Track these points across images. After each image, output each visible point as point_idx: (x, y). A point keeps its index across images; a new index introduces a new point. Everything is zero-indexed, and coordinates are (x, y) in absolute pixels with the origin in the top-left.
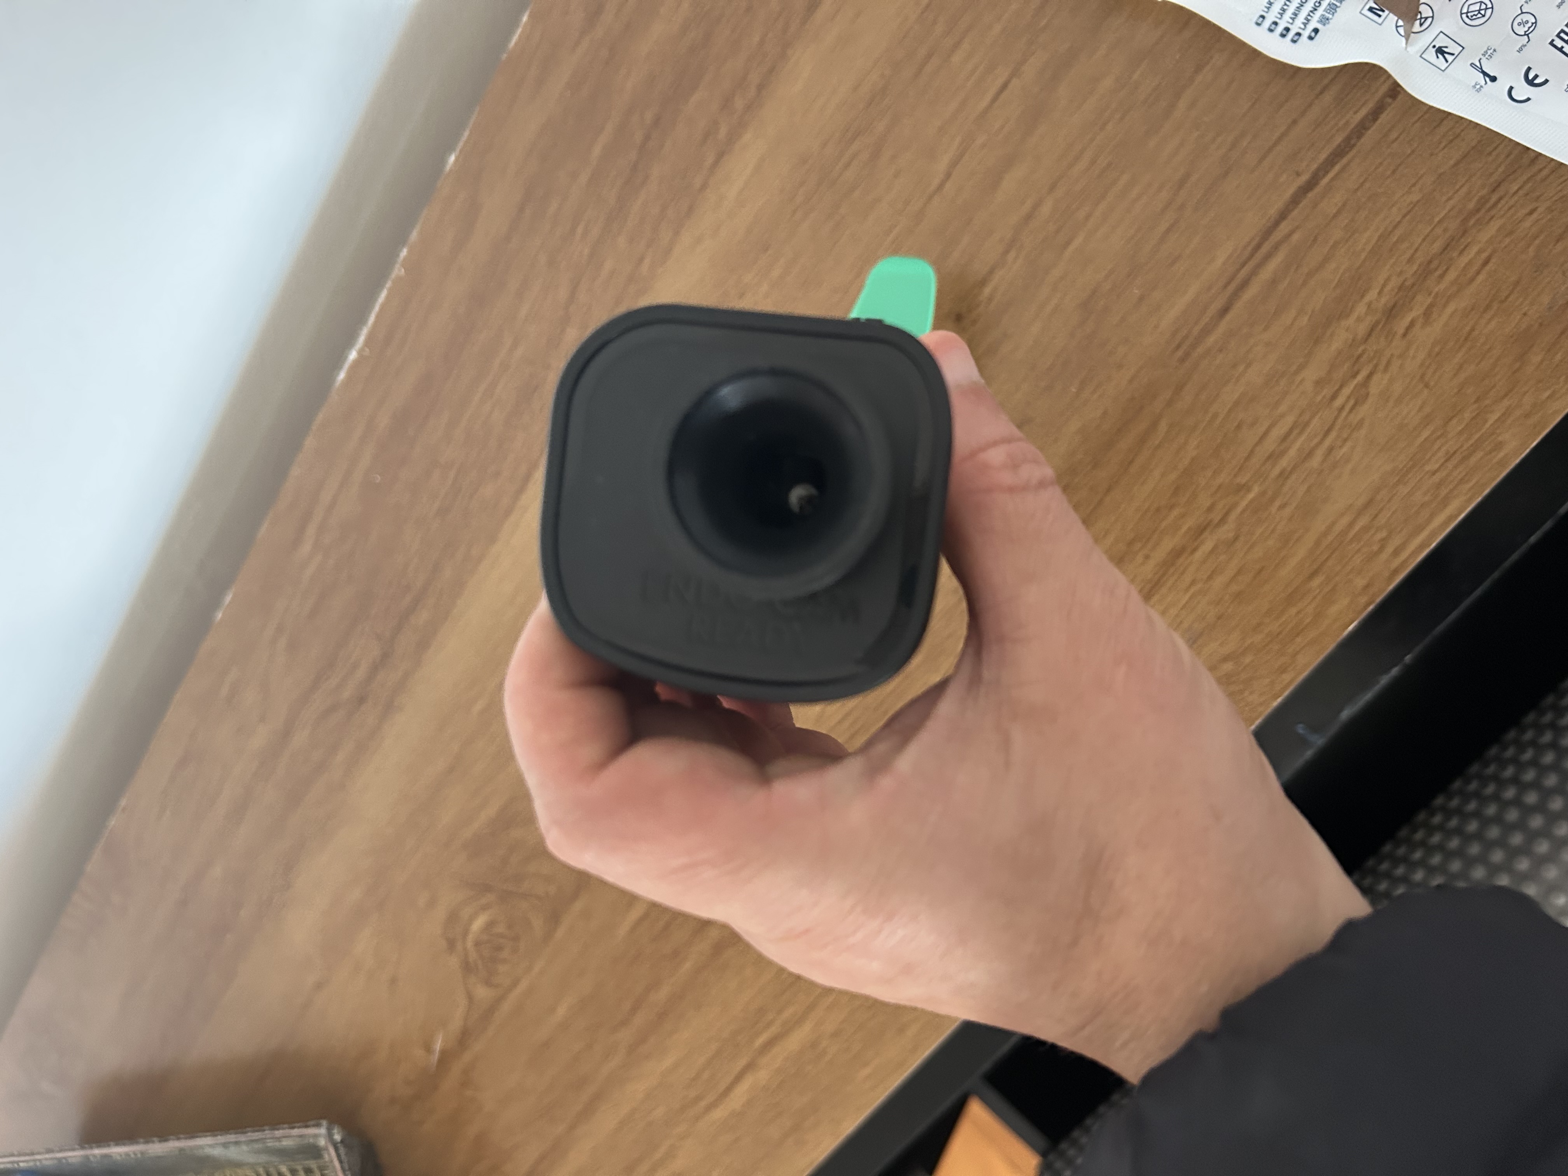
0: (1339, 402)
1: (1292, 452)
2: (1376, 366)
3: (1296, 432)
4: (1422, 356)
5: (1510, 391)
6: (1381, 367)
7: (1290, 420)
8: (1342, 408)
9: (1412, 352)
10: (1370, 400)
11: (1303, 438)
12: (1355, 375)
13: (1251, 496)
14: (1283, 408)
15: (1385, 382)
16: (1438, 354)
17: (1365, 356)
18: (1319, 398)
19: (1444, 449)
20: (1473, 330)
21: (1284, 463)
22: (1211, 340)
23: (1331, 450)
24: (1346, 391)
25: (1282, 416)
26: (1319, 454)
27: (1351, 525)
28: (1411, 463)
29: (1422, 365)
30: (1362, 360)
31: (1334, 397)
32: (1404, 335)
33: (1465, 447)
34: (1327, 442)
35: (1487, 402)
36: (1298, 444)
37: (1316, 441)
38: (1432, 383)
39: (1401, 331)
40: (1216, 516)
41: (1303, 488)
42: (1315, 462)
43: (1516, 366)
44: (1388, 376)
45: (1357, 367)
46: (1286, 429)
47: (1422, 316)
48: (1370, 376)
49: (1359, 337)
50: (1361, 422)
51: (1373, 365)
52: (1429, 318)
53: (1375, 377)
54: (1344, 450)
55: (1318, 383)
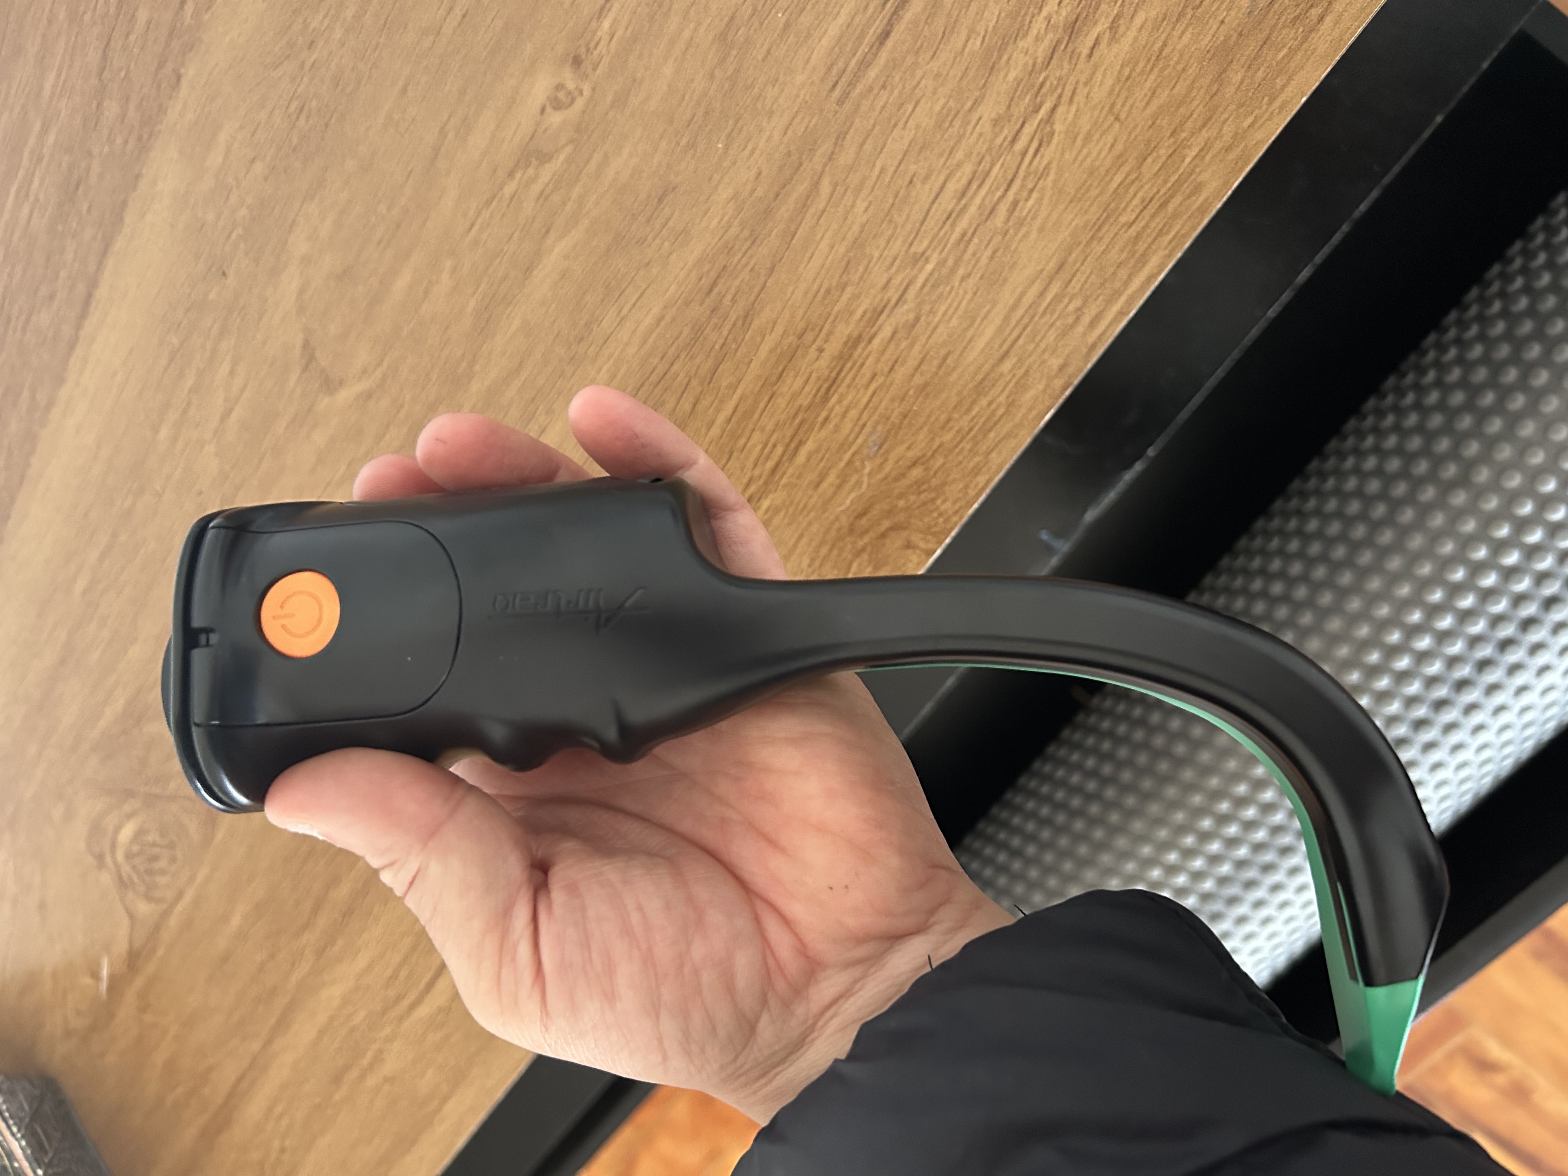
0: (1019, 146)
1: (973, 209)
2: (1060, 97)
3: (974, 186)
4: (1109, 82)
5: (1210, 118)
6: (1066, 98)
7: (968, 169)
8: (1024, 154)
9: (1099, 76)
10: (1055, 141)
11: (983, 192)
12: (1037, 110)
13: (929, 267)
14: (959, 155)
15: (1071, 116)
16: (1128, 78)
17: (1048, 84)
18: (999, 140)
19: (1139, 195)
20: (1165, 45)
21: (963, 224)
22: (872, 73)
23: (1015, 203)
24: (1028, 130)
25: (959, 165)
26: (1003, 210)
27: (1042, 294)
28: (1105, 215)
29: (1110, 93)
30: (1044, 90)
31: (1015, 139)
32: (1090, 56)
33: (1161, 193)
34: (1011, 195)
35: (1184, 135)
36: (978, 201)
37: (999, 193)
38: (1123, 116)
39: (1085, 52)
40: (893, 294)
41: (989, 252)
42: (999, 220)
43: (1215, 88)
44: (1074, 108)
45: (1039, 99)
46: (964, 181)
47: (1108, 31)
48: (1054, 109)
49: (1039, 61)
50: (1047, 167)
51: (1056, 95)
52: (1115, 34)
53: (1061, 110)
54: (1031, 203)
55: (996, 122)
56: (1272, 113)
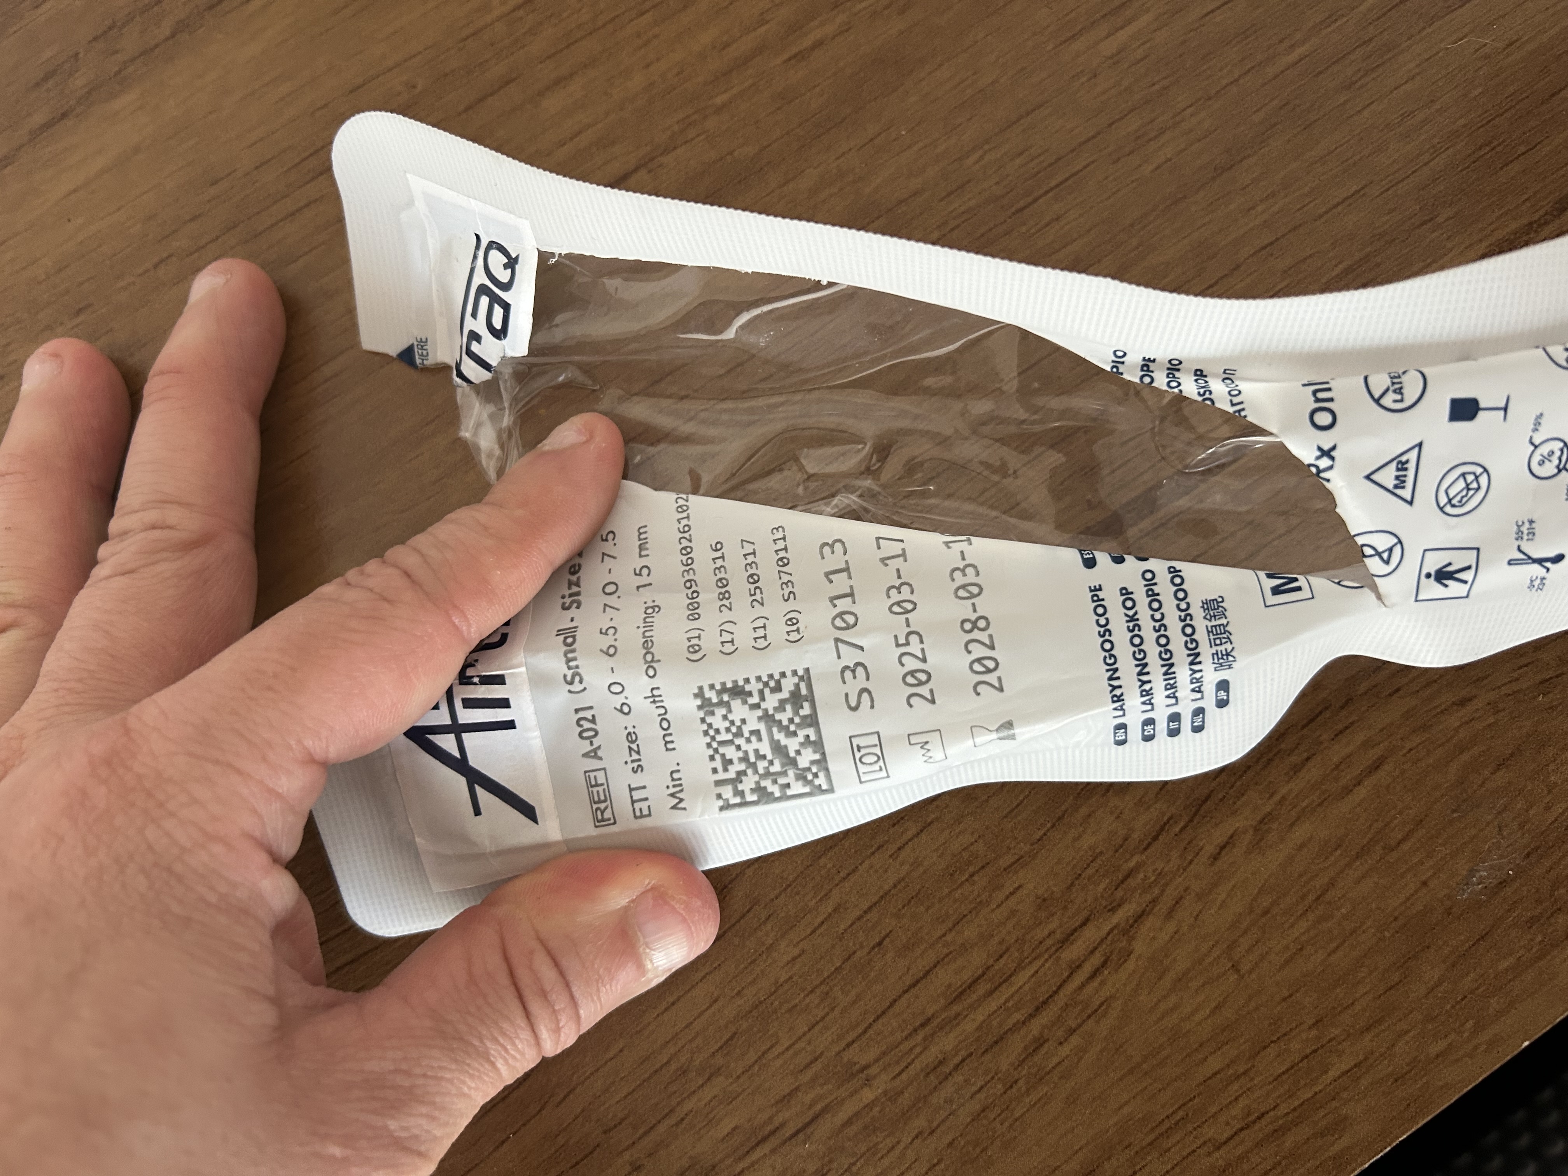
0: (1072, 952)
1: (968, 1026)
2: (1154, 901)
3: (983, 988)
4: (1236, 906)
5: (1379, 1021)
6: (1162, 907)
7: (978, 959)
8: (1075, 967)
9: (1222, 892)
10: (1130, 965)
11: (993, 1004)
12: (1112, 909)
13: (870, 1094)
14: (970, 932)
15: (1164, 937)
16: (1266, 912)
17: (1140, 875)
18: (1040, 933)
19: (1243, 1102)
20: (1332, 884)
21: (948, 1044)
23: (1040, 1043)
24: (1091, 934)
25: (965, 947)
26: (1016, 1045)
28: (1181, 1113)
29: (1233, 925)
30: (1132, 882)
31: (1066, 940)
32: (1216, 858)
33: (1281, 1111)
34: (1035, 1027)
35: (1335, 1032)
36: (980, 1016)
37: (1018, 1016)
38: (1245, 967)
39: (1210, 849)
40: (793, 1117)
41: (974, 1106)
42: (1006, 1059)
43: (1396, 977)
44: (1171, 927)
45: (1120, 893)
46: (967, 976)
47: (1251, 832)
48: (1139, 917)
49: (1135, 836)
50: (1107, 1002)
51: (1149, 897)
52: (1261, 840)
53: (1150, 922)
54: (1065, 1050)
55: (1043, 902)
56: (1476, 1048)
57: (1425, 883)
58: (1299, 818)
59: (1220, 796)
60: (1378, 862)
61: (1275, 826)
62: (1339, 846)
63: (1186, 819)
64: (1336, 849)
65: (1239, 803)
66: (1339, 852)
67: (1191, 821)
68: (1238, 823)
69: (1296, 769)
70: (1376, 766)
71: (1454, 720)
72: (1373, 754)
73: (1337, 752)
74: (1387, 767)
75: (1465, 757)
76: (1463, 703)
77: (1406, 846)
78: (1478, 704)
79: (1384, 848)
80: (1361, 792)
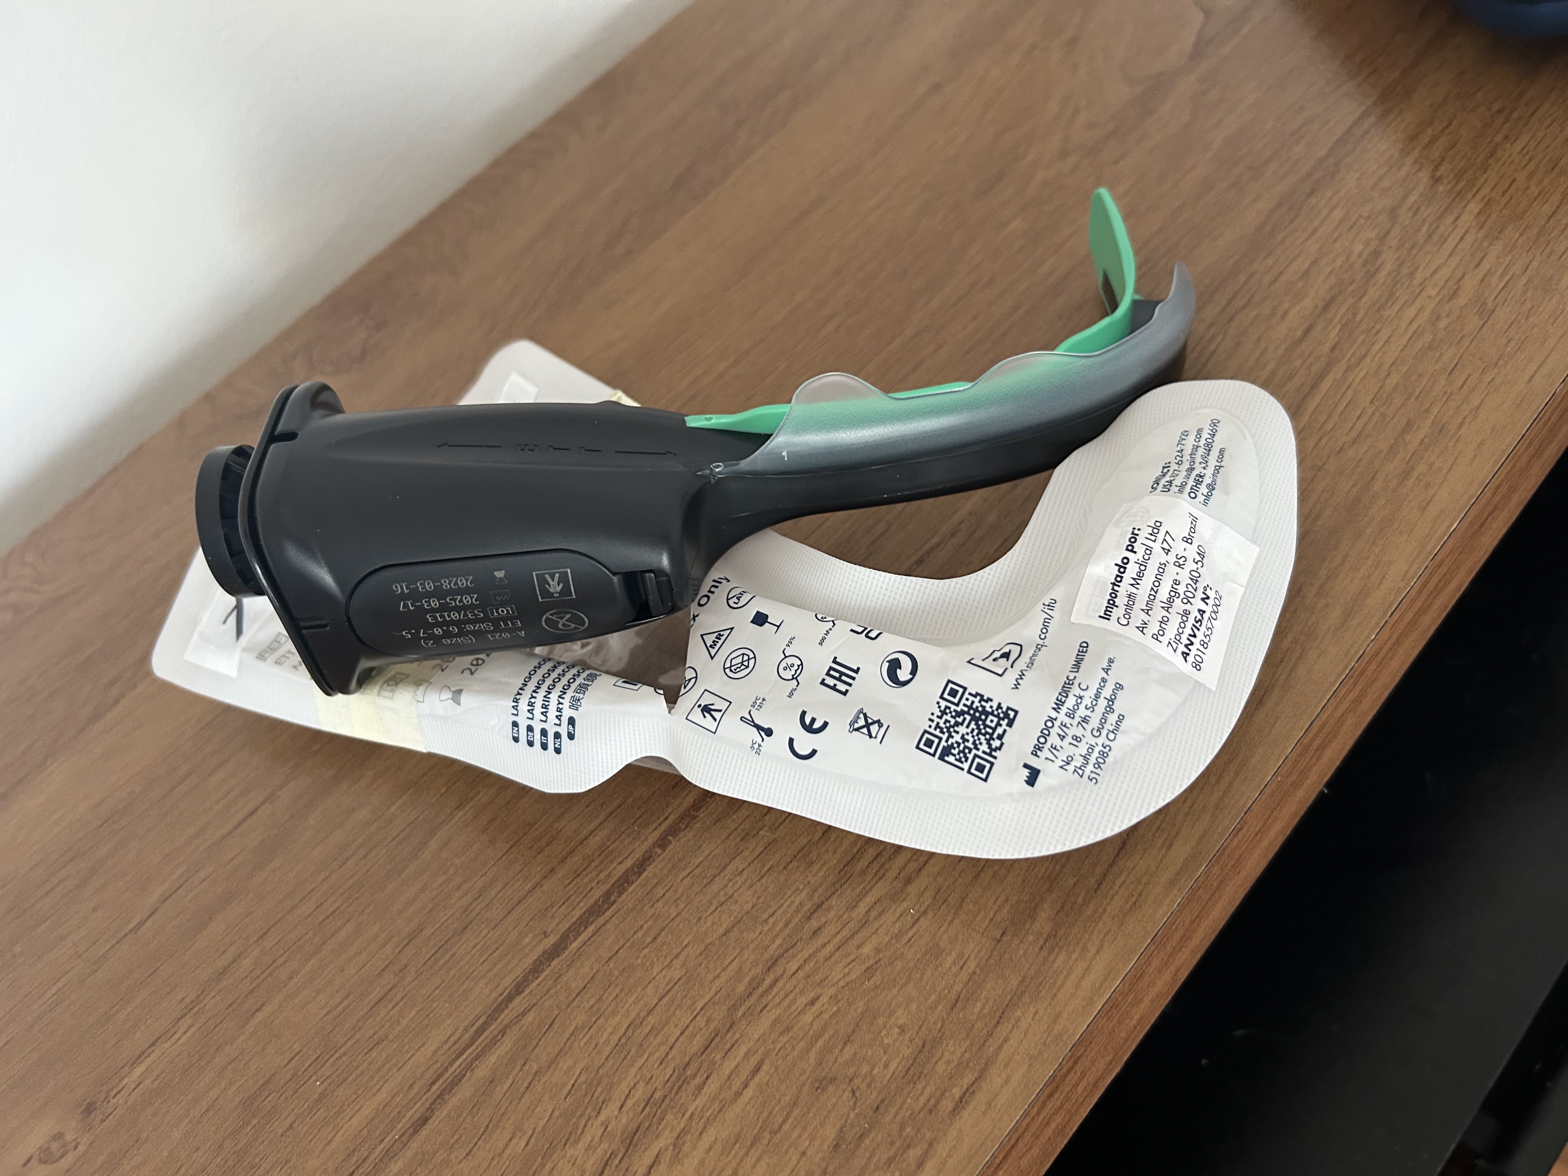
57: (804, 1153)
58: (705, 1128)
59: (647, 1125)
60: (767, 1146)
61: (688, 1138)
62: (736, 1141)
63: (623, 1150)
64: (735, 1144)
65: (660, 1127)
66: (738, 1145)
67: (627, 1151)
68: (660, 1143)
69: (700, 1088)
70: (757, 1069)
71: (808, 1018)
72: (754, 1060)
73: (728, 1067)
74: (765, 1068)
75: (820, 1043)
76: (812, 1002)
77: (786, 1128)
78: (824, 999)
79: (771, 1133)
80: (749, 1092)
